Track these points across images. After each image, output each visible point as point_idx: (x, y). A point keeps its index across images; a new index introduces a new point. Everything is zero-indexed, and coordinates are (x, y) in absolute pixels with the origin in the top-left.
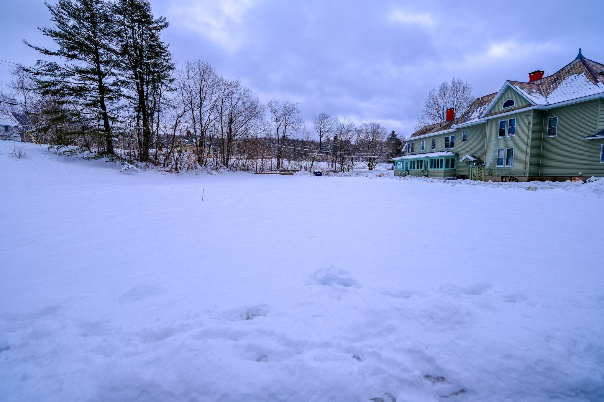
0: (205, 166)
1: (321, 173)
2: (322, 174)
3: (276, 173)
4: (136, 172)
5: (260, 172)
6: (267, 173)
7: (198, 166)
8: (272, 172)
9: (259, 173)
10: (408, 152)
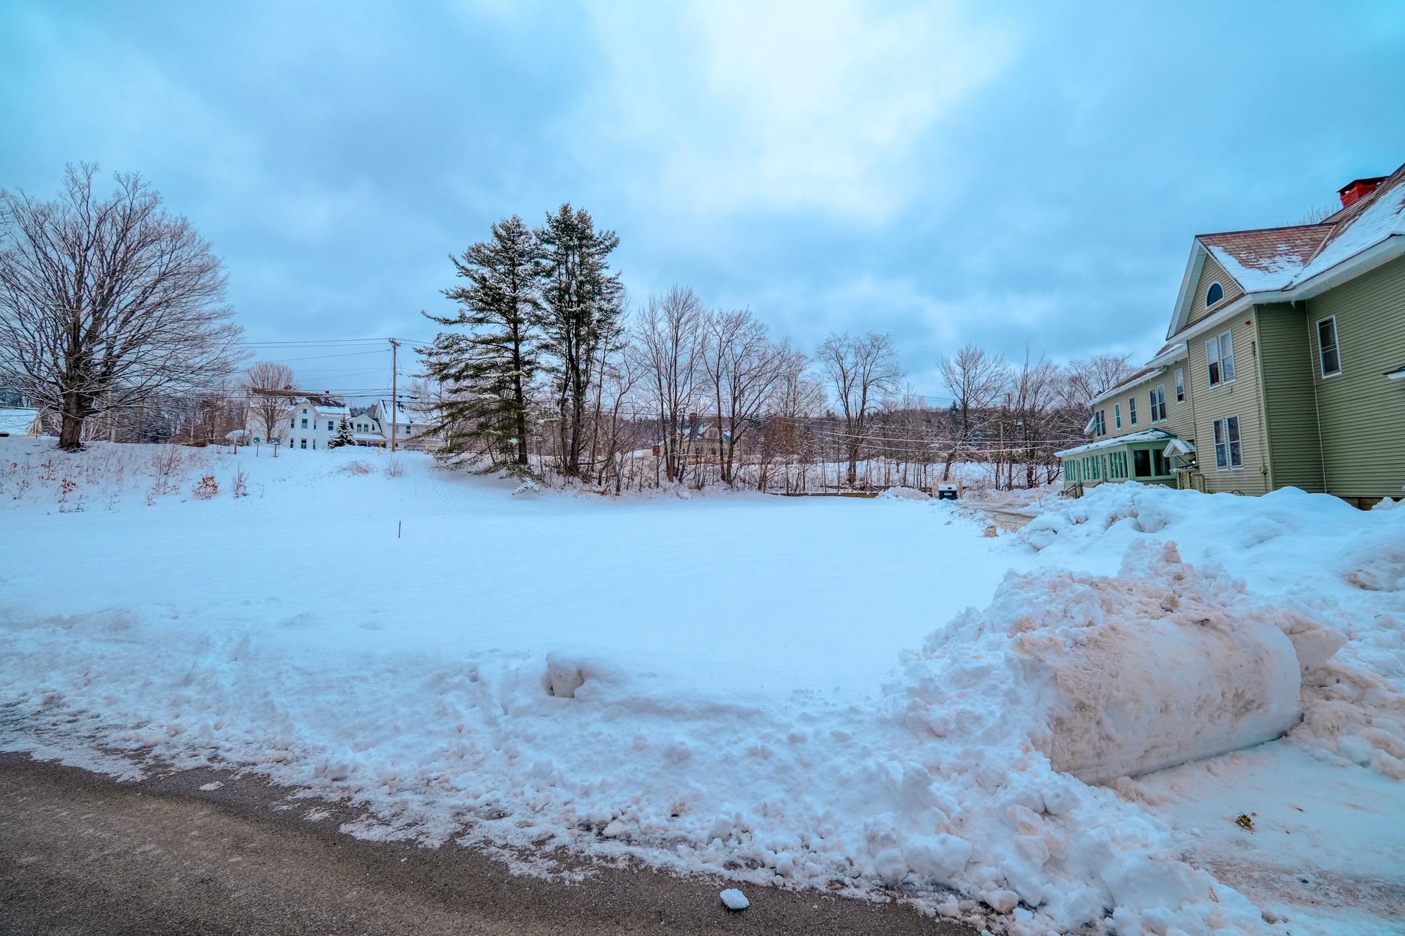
0: (680, 480)
1: (954, 493)
2: (958, 494)
3: (836, 495)
4: (536, 495)
5: (797, 492)
6: (813, 495)
7: (664, 483)
8: (827, 491)
9: (793, 495)
10: (1099, 435)
